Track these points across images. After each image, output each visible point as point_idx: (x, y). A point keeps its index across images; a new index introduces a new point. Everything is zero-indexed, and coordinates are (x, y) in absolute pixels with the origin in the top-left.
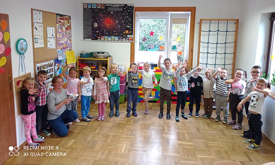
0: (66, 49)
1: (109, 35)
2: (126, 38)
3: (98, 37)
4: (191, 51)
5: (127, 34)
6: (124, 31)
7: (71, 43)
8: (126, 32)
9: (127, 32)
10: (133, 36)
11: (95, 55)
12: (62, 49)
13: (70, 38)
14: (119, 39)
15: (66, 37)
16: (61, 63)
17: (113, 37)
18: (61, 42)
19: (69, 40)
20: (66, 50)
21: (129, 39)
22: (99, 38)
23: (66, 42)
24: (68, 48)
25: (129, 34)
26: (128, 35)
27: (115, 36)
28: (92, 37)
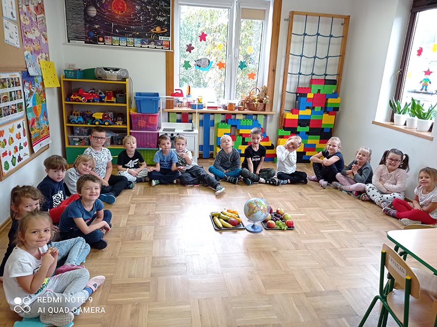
0: (39, 54)
1: (122, 35)
2: (156, 42)
3: (99, 37)
4: (273, 70)
5: (158, 35)
6: (152, 28)
7: (47, 44)
8: (155, 30)
9: (158, 29)
10: (170, 40)
11: (98, 73)
12: (33, 53)
13: (44, 33)
14: (142, 44)
15: (37, 28)
16: (34, 83)
17: (130, 40)
18: (29, 36)
19: (43, 35)
20: (39, 57)
21: (162, 45)
22: (101, 39)
23: (38, 39)
24: (42, 53)
25: (163, 35)
26: (160, 36)
27: (134, 36)
28: (86, 38)
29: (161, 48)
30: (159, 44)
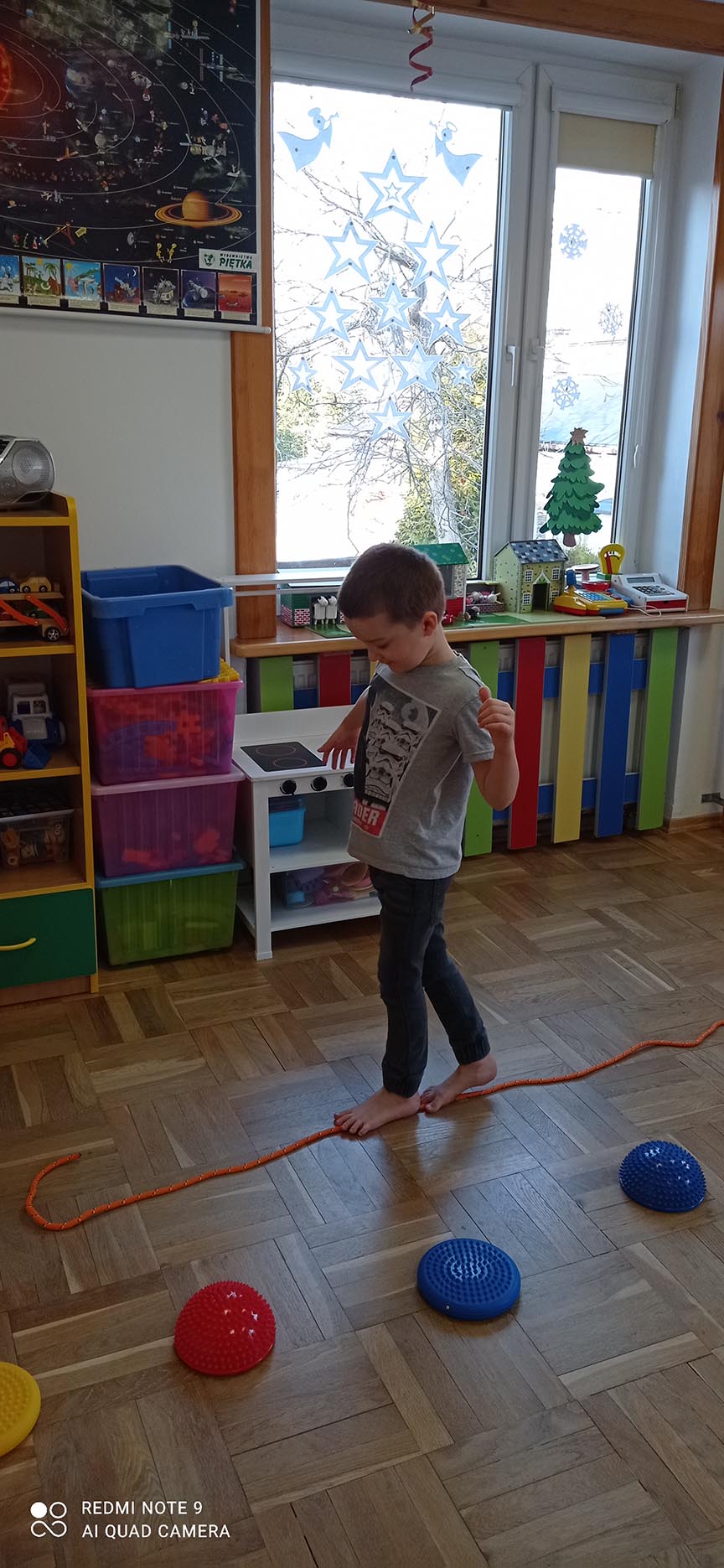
2: (183, 279)
5: (189, 239)
6: (162, 201)
14: (109, 291)
17: (42, 269)
25: (220, 240)
26: (206, 245)
27: (62, 250)
29: (211, 314)
30: (199, 294)
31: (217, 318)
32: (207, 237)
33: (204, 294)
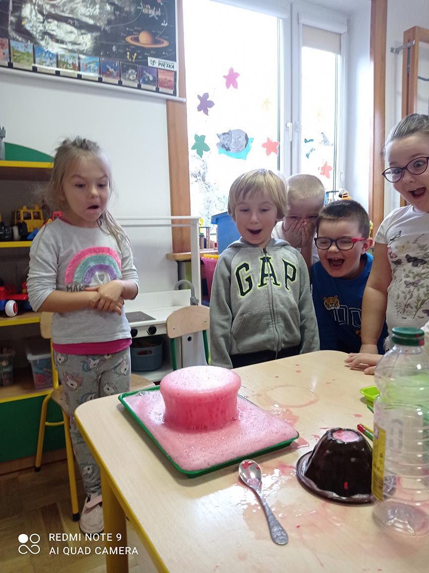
2: (141, 69)
10: (176, 69)
21: (155, 81)
25: (158, 54)
29: (154, 88)
30: (148, 78)
31: (157, 91)
32: (152, 52)
33: (151, 78)
